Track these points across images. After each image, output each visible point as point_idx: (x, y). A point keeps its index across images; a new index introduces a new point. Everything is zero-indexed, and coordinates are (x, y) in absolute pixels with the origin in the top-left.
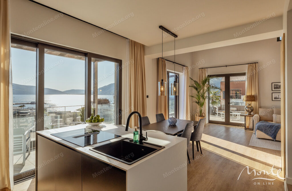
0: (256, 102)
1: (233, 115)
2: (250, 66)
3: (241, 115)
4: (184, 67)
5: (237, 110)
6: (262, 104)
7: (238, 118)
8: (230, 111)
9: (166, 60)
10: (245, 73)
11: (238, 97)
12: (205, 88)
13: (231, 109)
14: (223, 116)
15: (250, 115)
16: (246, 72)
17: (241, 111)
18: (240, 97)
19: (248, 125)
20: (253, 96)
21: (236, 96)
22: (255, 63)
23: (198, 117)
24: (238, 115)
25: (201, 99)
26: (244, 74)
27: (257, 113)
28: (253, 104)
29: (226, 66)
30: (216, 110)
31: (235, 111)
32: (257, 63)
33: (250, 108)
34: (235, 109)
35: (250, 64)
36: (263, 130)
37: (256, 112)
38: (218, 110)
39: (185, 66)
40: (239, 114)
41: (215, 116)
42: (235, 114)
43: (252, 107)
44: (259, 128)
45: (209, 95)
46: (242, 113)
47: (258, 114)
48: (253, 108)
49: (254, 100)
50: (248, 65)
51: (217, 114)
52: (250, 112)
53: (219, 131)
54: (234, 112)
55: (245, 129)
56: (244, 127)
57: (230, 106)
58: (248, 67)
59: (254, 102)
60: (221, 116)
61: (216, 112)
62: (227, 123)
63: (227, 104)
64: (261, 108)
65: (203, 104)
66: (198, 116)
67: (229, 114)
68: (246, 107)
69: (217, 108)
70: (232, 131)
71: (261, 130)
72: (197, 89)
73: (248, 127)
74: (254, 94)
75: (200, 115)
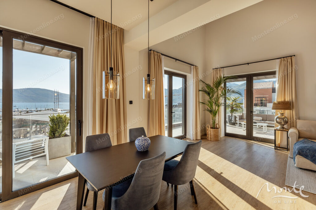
0: (291, 111)
1: (257, 126)
2: (283, 61)
3: (268, 126)
4: (192, 67)
5: (263, 120)
6: (302, 115)
7: (264, 129)
8: (254, 121)
9: (163, 54)
10: (276, 71)
11: (263, 105)
12: (220, 92)
13: (255, 118)
14: (244, 127)
15: (283, 129)
16: (277, 69)
17: (267, 121)
18: (265, 104)
19: (279, 143)
20: (288, 102)
21: (262, 103)
22: (291, 56)
23: (210, 129)
24: (264, 126)
25: (214, 107)
26: (273, 73)
27: (293, 127)
28: (287, 113)
29: (248, 64)
30: (236, 119)
31: (261, 120)
32: (294, 56)
33: (283, 119)
34: (261, 118)
35: (282, 59)
36: (309, 156)
37: (292, 125)
38: (239, 119)
39: (193, 65)
40: (266, 124)
41: (236, 126)
42: (261, 124)
43: (285, 117)
44: (301, 153)
45: (225, 101)
46: (269, 124)
47: (296, 127)
48: (288, 119)
49: (289, 108)
50: (279, 60)
51: (238, 124)
52: (283, 125)
53: (237, 150)
54: (259, 122)
55: (275, 149)
56: (274, 145)
57: (254, 115)
58: (279, 64)
59: (289, 111)
60: (242, 127)
61: (237, 122)
62: (249, 136)
63: (250, 113)
64: (299, 119)
65: (216, 112)
66: (209, 127)
67: (252, 124)
68: (276, 118)
69: (238, 117)
70: (255, 151)
71: (306, 156)
72: (209, 94)
73: (279, 144)
74: (289, 99)
75: (212, 127)
